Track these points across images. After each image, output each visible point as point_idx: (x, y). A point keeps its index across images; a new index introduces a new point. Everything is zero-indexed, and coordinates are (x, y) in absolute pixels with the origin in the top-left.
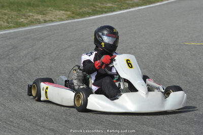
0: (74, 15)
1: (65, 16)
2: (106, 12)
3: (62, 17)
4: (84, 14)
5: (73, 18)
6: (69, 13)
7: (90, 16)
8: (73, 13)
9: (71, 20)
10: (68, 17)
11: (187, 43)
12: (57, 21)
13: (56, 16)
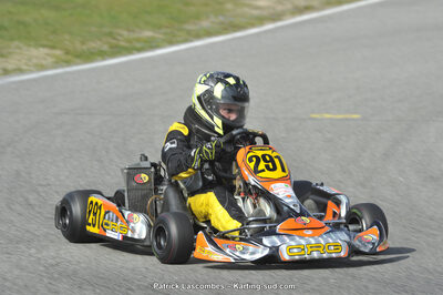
0: (69, 57)
1: (50, 60)
2: (139, 50)
3: (44, 62)
4: (92, 54)
5: (68, 63)
6: (58, 52)
7: (104, 59)
8: (67, 53)
9: (62, 67)
10: (56, 63)
11: (314, 116)
12: (31, 72)
13: (30, 60)
